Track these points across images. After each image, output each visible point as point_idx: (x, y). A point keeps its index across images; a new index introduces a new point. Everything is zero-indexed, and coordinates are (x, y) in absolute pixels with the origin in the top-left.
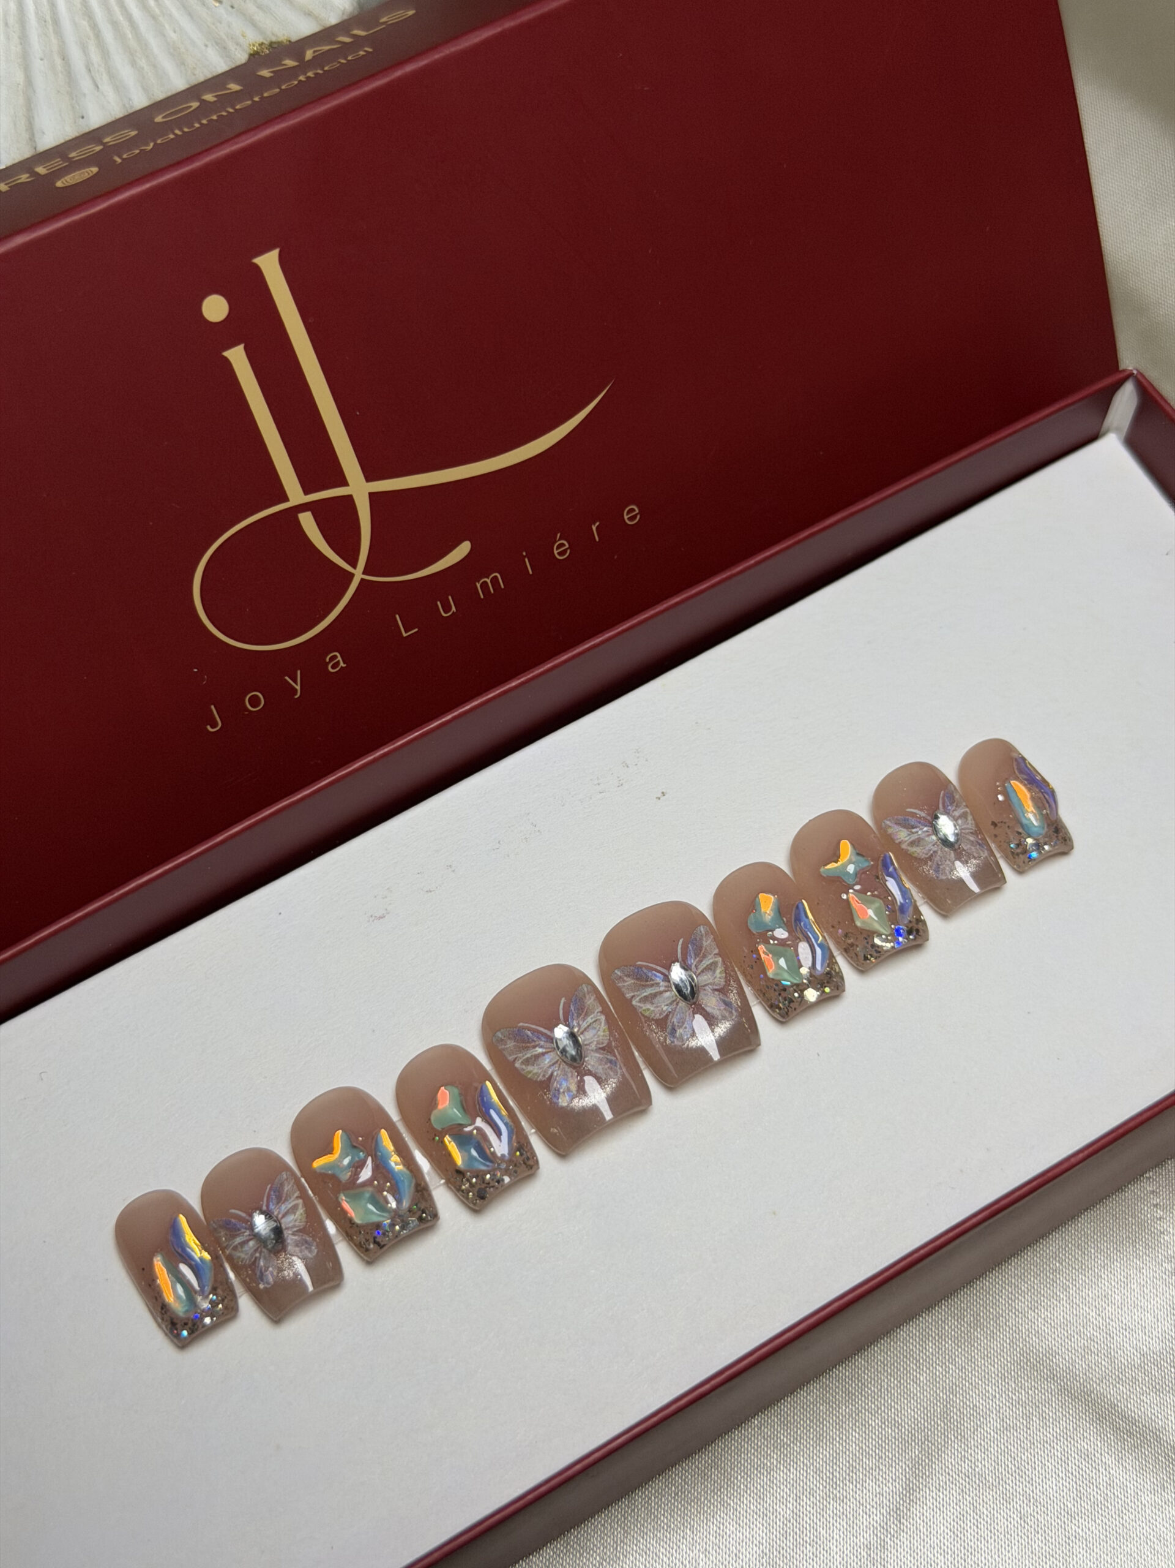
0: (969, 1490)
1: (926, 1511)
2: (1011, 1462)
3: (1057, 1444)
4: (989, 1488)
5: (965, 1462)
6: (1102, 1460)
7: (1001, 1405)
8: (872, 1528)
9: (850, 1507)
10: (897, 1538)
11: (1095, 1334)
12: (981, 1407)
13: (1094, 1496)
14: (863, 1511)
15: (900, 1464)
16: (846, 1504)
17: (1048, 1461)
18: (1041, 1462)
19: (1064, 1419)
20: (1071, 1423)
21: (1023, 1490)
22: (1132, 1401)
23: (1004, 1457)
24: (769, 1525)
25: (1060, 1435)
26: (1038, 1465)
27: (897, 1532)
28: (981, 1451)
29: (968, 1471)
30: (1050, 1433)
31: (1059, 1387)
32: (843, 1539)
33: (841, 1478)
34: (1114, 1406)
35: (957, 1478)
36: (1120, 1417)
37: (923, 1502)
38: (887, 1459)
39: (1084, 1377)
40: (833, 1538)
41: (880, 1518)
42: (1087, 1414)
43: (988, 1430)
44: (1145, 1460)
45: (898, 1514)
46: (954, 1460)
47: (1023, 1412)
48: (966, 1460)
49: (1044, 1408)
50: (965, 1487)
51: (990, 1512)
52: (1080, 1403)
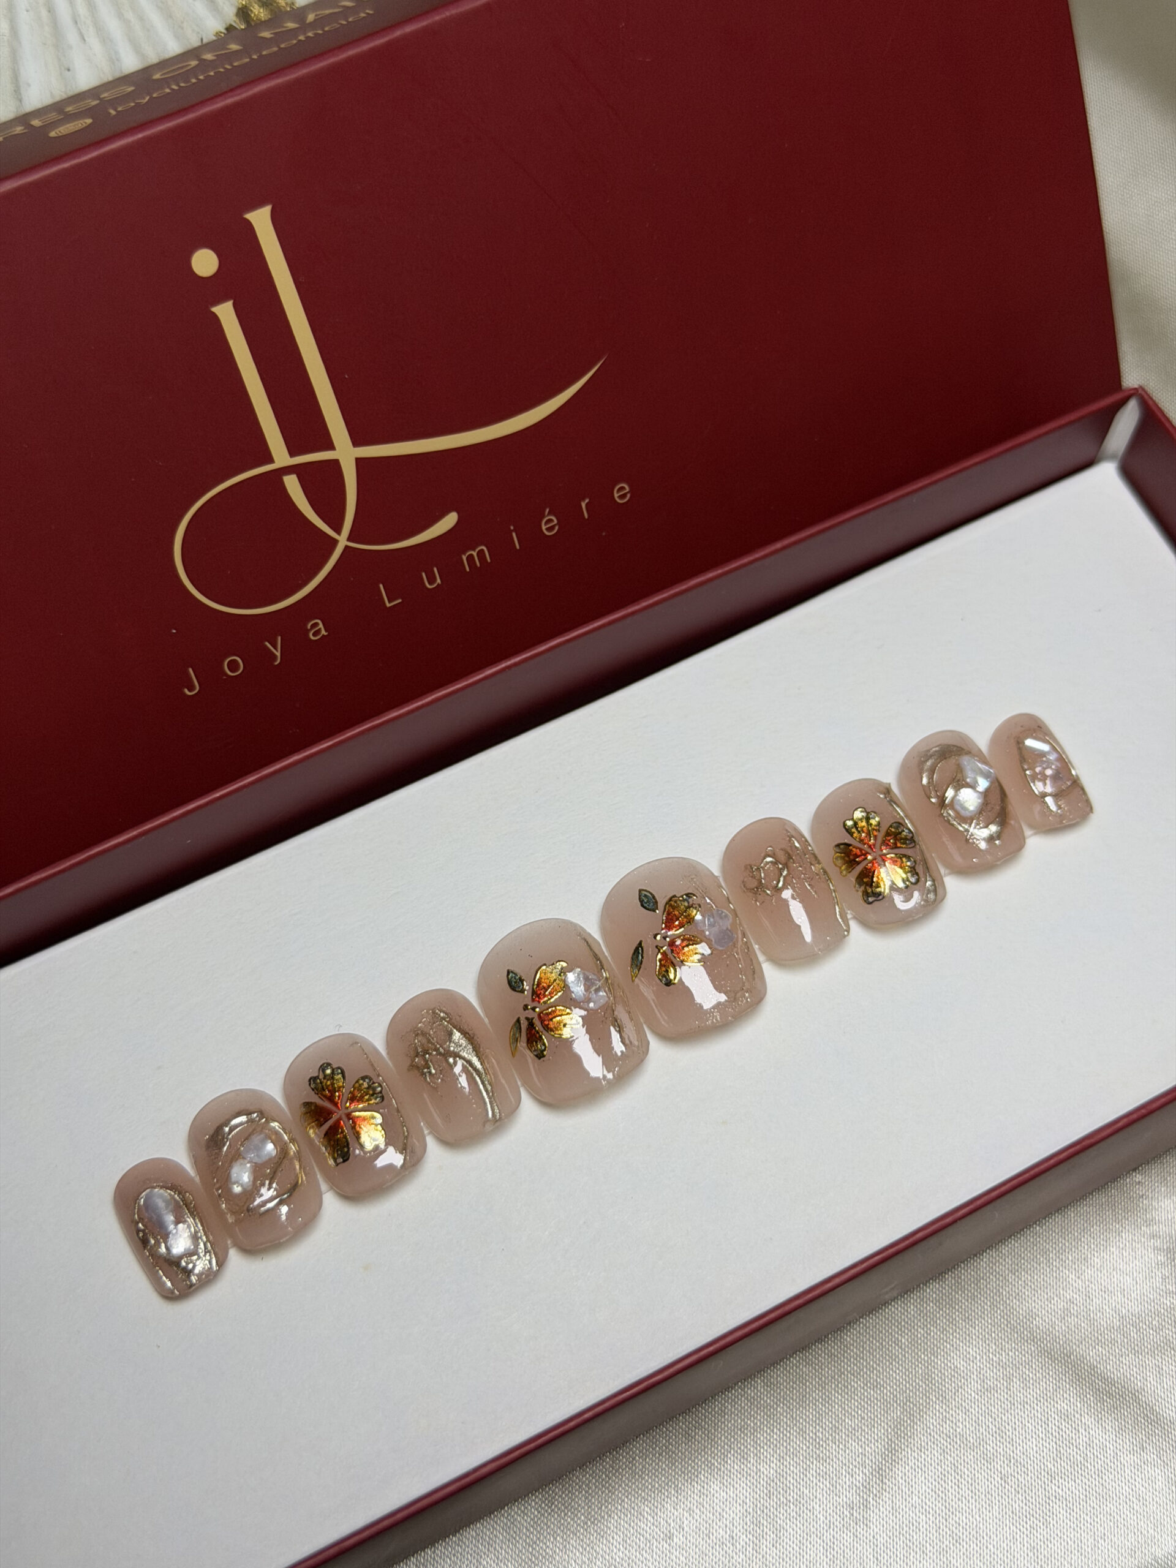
0: (950, 1450)
1: (908, 1471)
2: (992, 1423)
3: (1037, 1405)
4: (970, 1448)
5: (946, 1423)
6: (1081, 1421)
7: (982, 1366)
8: (854, 1488)
9: (833, 1466)
10: (879, 1498)
11: (1075, 1296)
12: (962, 1368)
13: (1073, 1456)
14: (845, 1470)
15: (883, 1424)
16: (829, 1464)
17: (1028, 1422)
18: (1022, 1423)
19: (1044, 1380)
20: (1051, 1384)
21: (1003, 1450)
22: (1111, 1362)
23: (985, 1417)
24: (753, 1484)
25: (1040, 1396)
26: (1019, 1426)
27: (879, 1491)
28: (962, 1411)
29: (949, 1431)
30: (1030, 1394)
31: (1039, 1348)
32: (826, 1499)
33: (824, 1439)
34: (1093, 1368)
35: (939, 1438)
36: (1100, 1378)
37: (905, 1462)
38: (869, 1420)
39: (1064, 1339)
40: (816, 1498)
41: (862, 1478)
42: (1067, 1375)
43: (969, 1390)
44: (1125, 1421)
45: (880, 1473)
46: (936, 1420)
47: (1003, 1373)
48: (948, 1421)
49: (1024, 1369)
50: (947, 1447)
51: (971, 1473)
52: (1060, 1365)
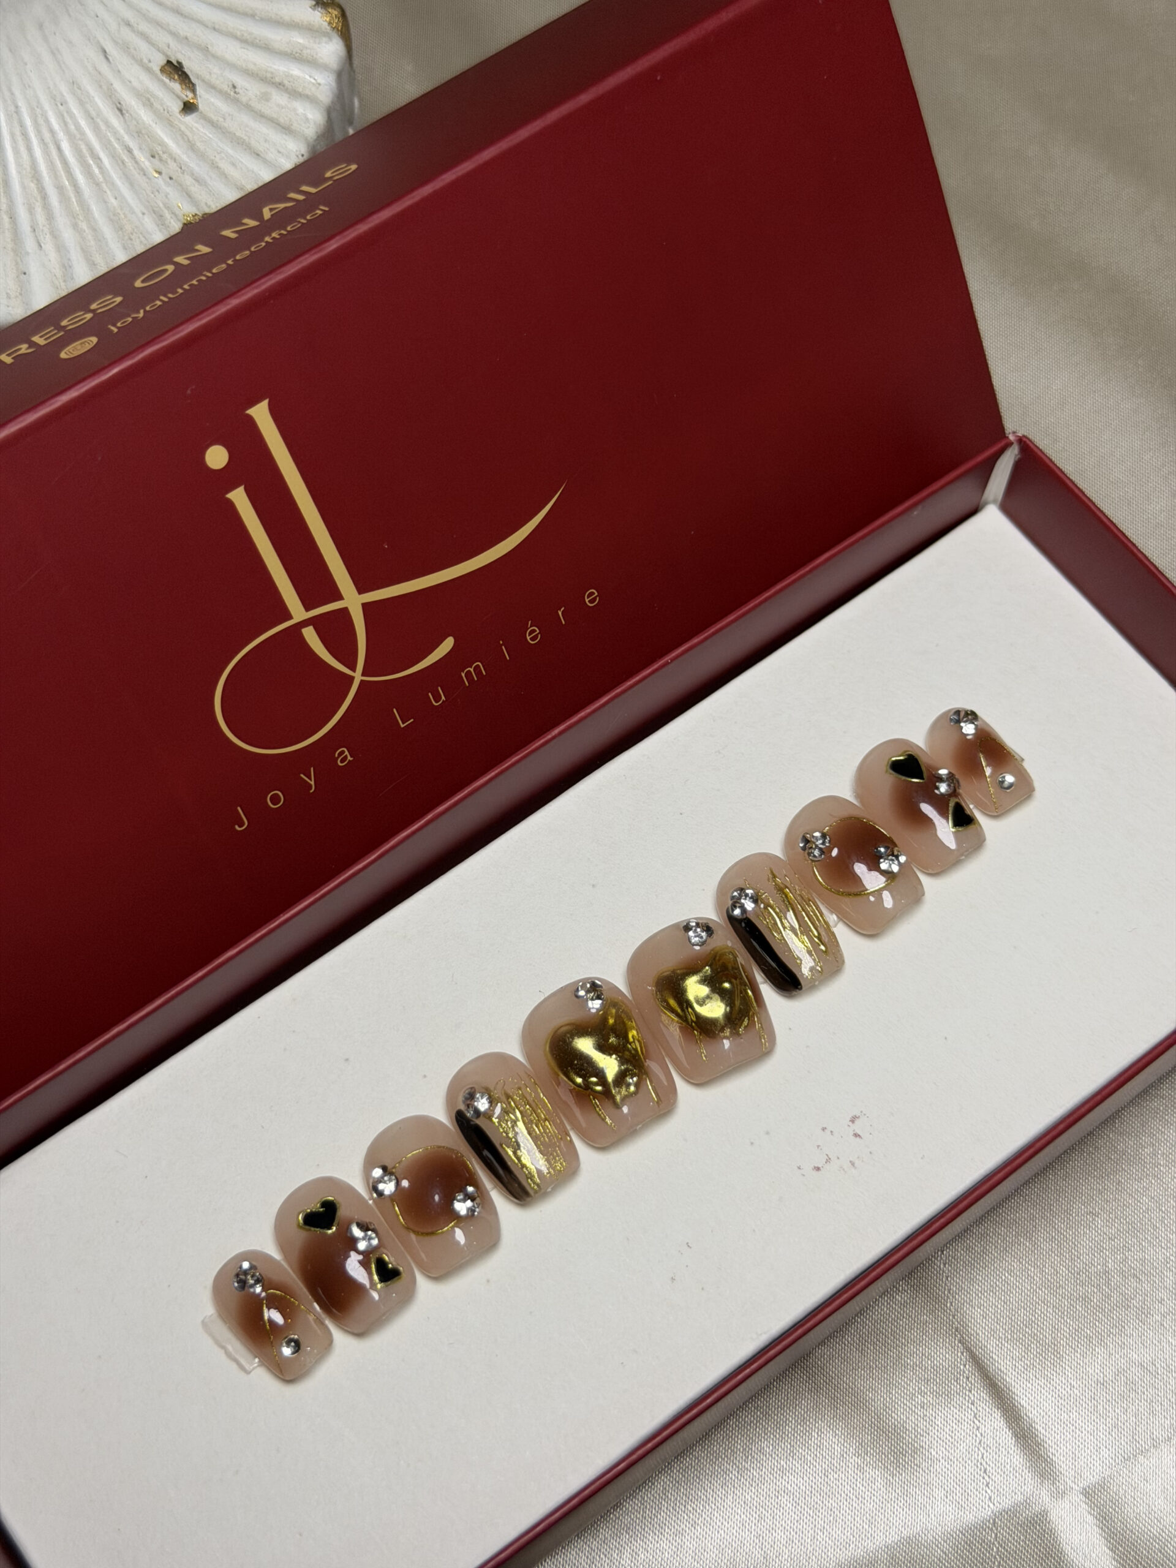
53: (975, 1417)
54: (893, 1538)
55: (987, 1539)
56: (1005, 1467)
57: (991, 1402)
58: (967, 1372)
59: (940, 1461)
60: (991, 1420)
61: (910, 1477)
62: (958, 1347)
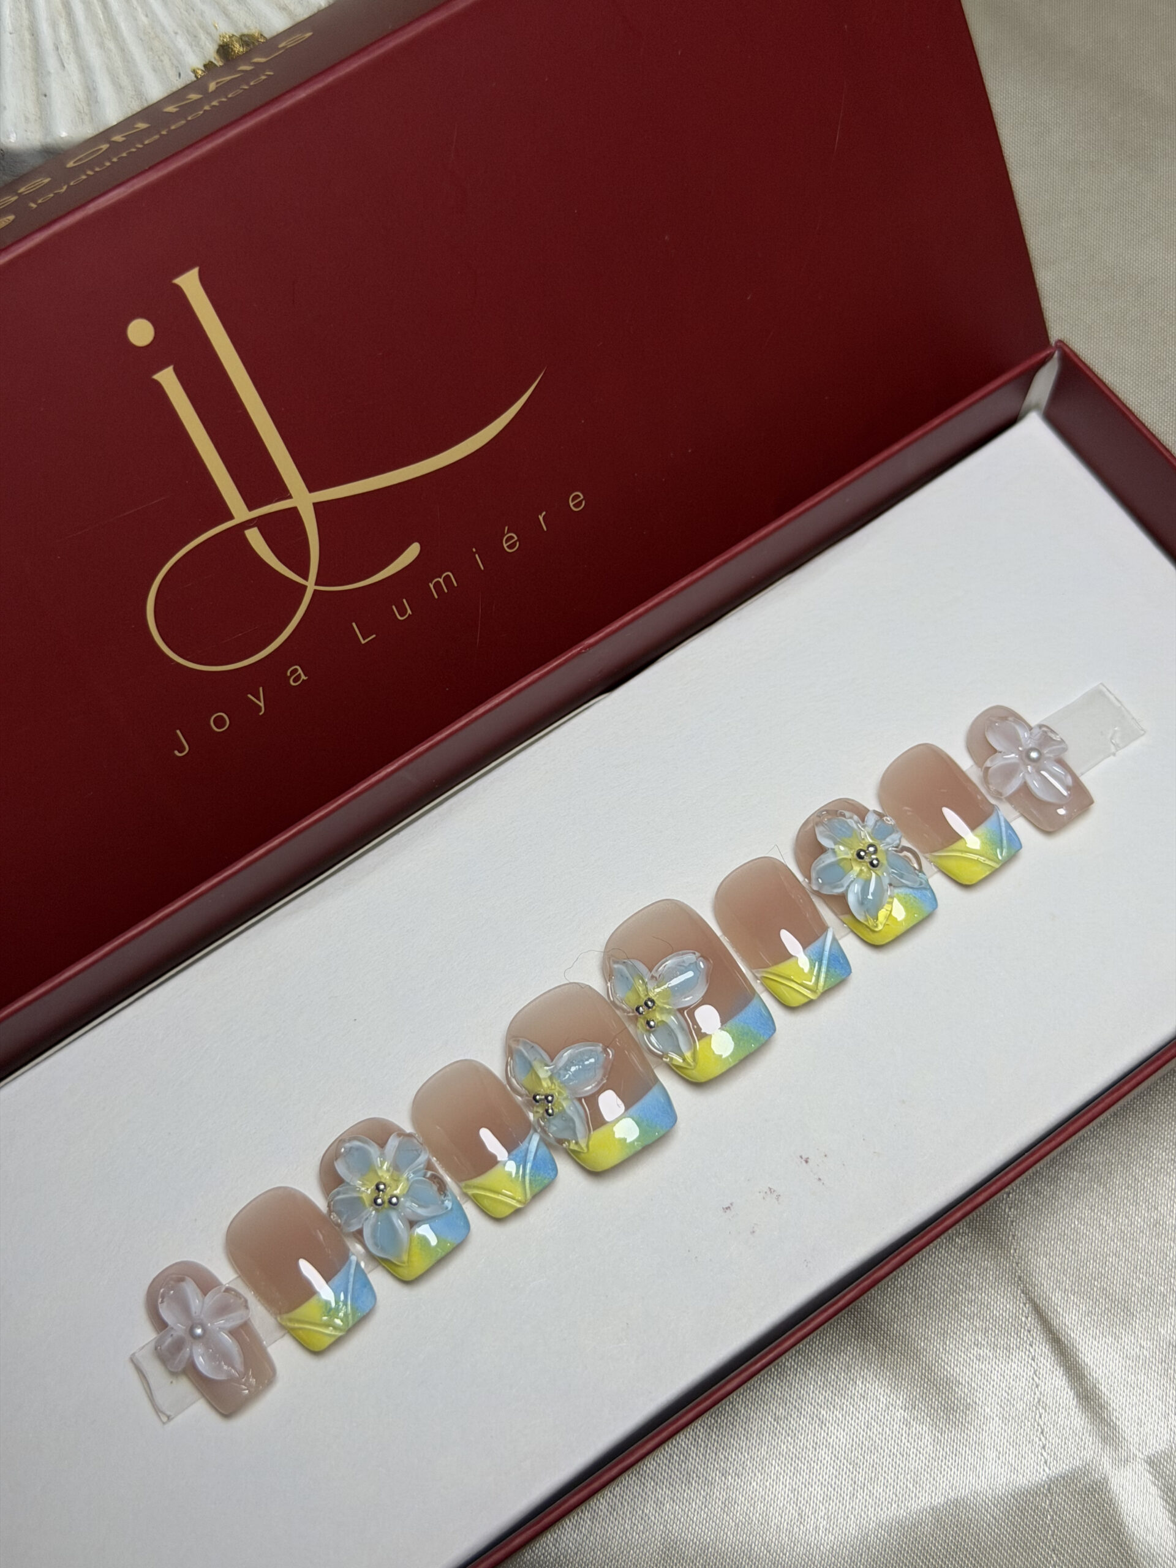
53: (1035, 1373)
54: (939, 1500)
55: (1041, 1506)
56: (1064, 1428)
57: (1053, 1358)
58: (1029, 1325)
59: (993, 1419)
60: (1052, 1379)
61: (961, 1435)
62: (1020, 1297)
